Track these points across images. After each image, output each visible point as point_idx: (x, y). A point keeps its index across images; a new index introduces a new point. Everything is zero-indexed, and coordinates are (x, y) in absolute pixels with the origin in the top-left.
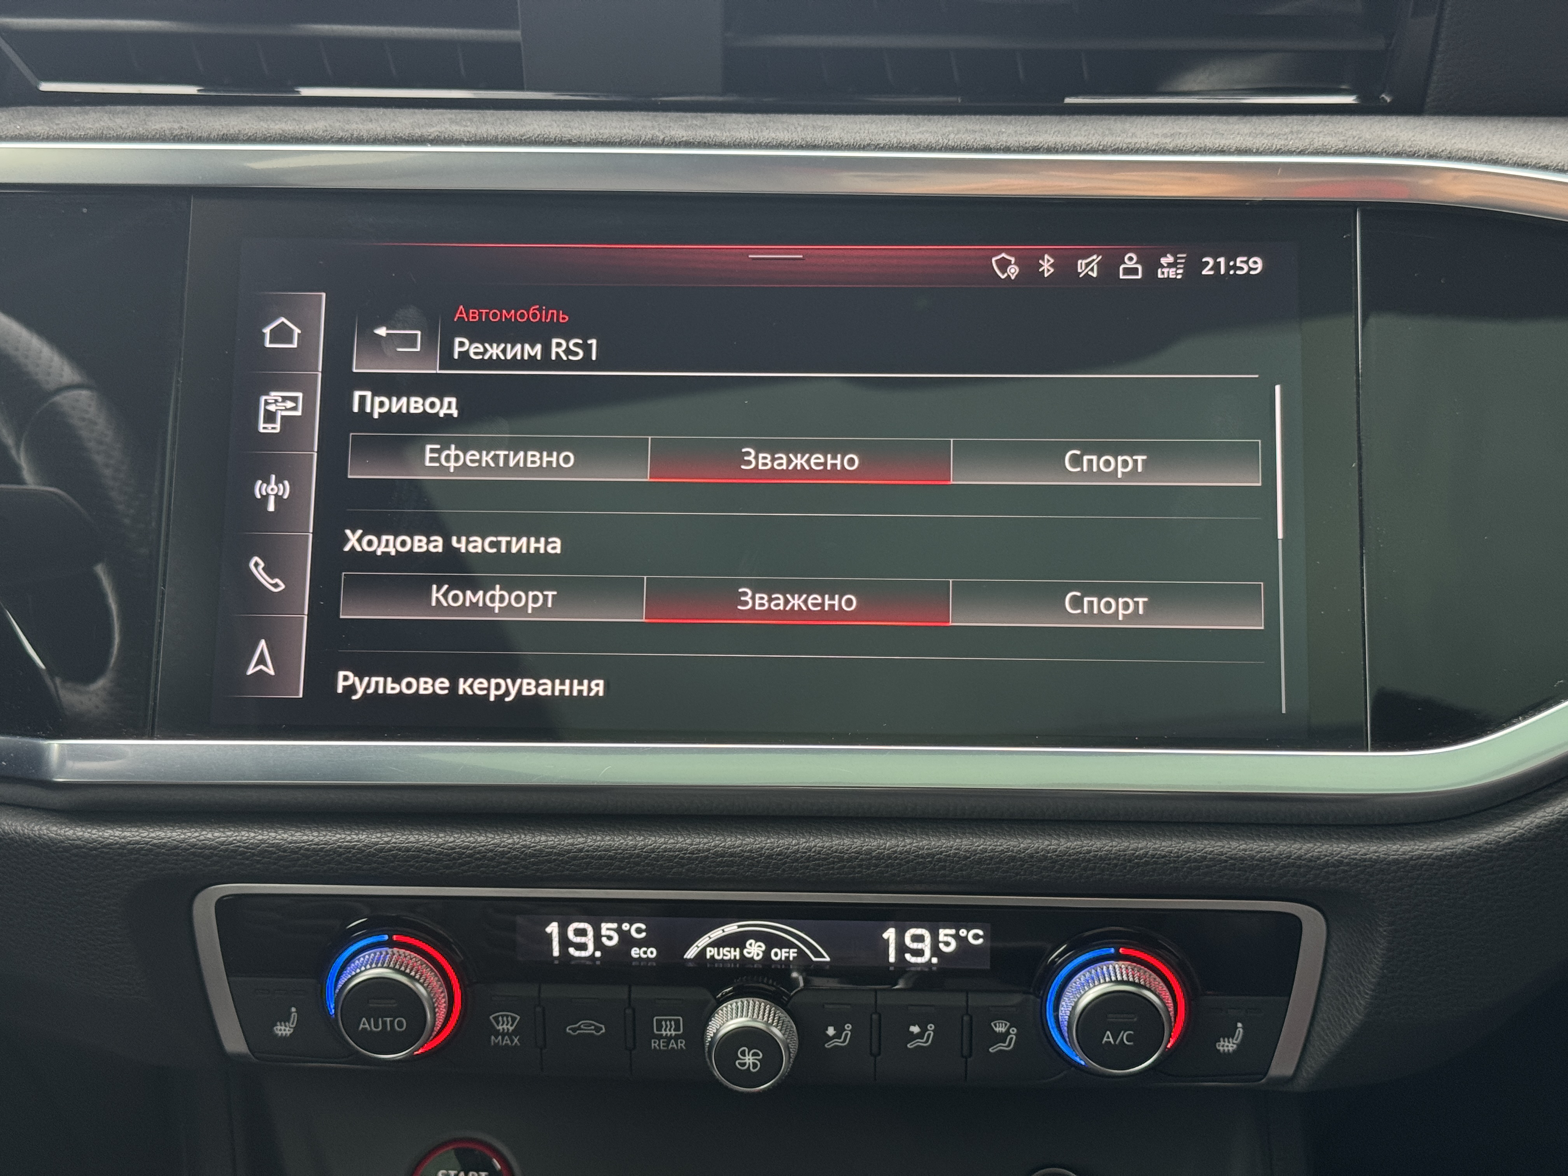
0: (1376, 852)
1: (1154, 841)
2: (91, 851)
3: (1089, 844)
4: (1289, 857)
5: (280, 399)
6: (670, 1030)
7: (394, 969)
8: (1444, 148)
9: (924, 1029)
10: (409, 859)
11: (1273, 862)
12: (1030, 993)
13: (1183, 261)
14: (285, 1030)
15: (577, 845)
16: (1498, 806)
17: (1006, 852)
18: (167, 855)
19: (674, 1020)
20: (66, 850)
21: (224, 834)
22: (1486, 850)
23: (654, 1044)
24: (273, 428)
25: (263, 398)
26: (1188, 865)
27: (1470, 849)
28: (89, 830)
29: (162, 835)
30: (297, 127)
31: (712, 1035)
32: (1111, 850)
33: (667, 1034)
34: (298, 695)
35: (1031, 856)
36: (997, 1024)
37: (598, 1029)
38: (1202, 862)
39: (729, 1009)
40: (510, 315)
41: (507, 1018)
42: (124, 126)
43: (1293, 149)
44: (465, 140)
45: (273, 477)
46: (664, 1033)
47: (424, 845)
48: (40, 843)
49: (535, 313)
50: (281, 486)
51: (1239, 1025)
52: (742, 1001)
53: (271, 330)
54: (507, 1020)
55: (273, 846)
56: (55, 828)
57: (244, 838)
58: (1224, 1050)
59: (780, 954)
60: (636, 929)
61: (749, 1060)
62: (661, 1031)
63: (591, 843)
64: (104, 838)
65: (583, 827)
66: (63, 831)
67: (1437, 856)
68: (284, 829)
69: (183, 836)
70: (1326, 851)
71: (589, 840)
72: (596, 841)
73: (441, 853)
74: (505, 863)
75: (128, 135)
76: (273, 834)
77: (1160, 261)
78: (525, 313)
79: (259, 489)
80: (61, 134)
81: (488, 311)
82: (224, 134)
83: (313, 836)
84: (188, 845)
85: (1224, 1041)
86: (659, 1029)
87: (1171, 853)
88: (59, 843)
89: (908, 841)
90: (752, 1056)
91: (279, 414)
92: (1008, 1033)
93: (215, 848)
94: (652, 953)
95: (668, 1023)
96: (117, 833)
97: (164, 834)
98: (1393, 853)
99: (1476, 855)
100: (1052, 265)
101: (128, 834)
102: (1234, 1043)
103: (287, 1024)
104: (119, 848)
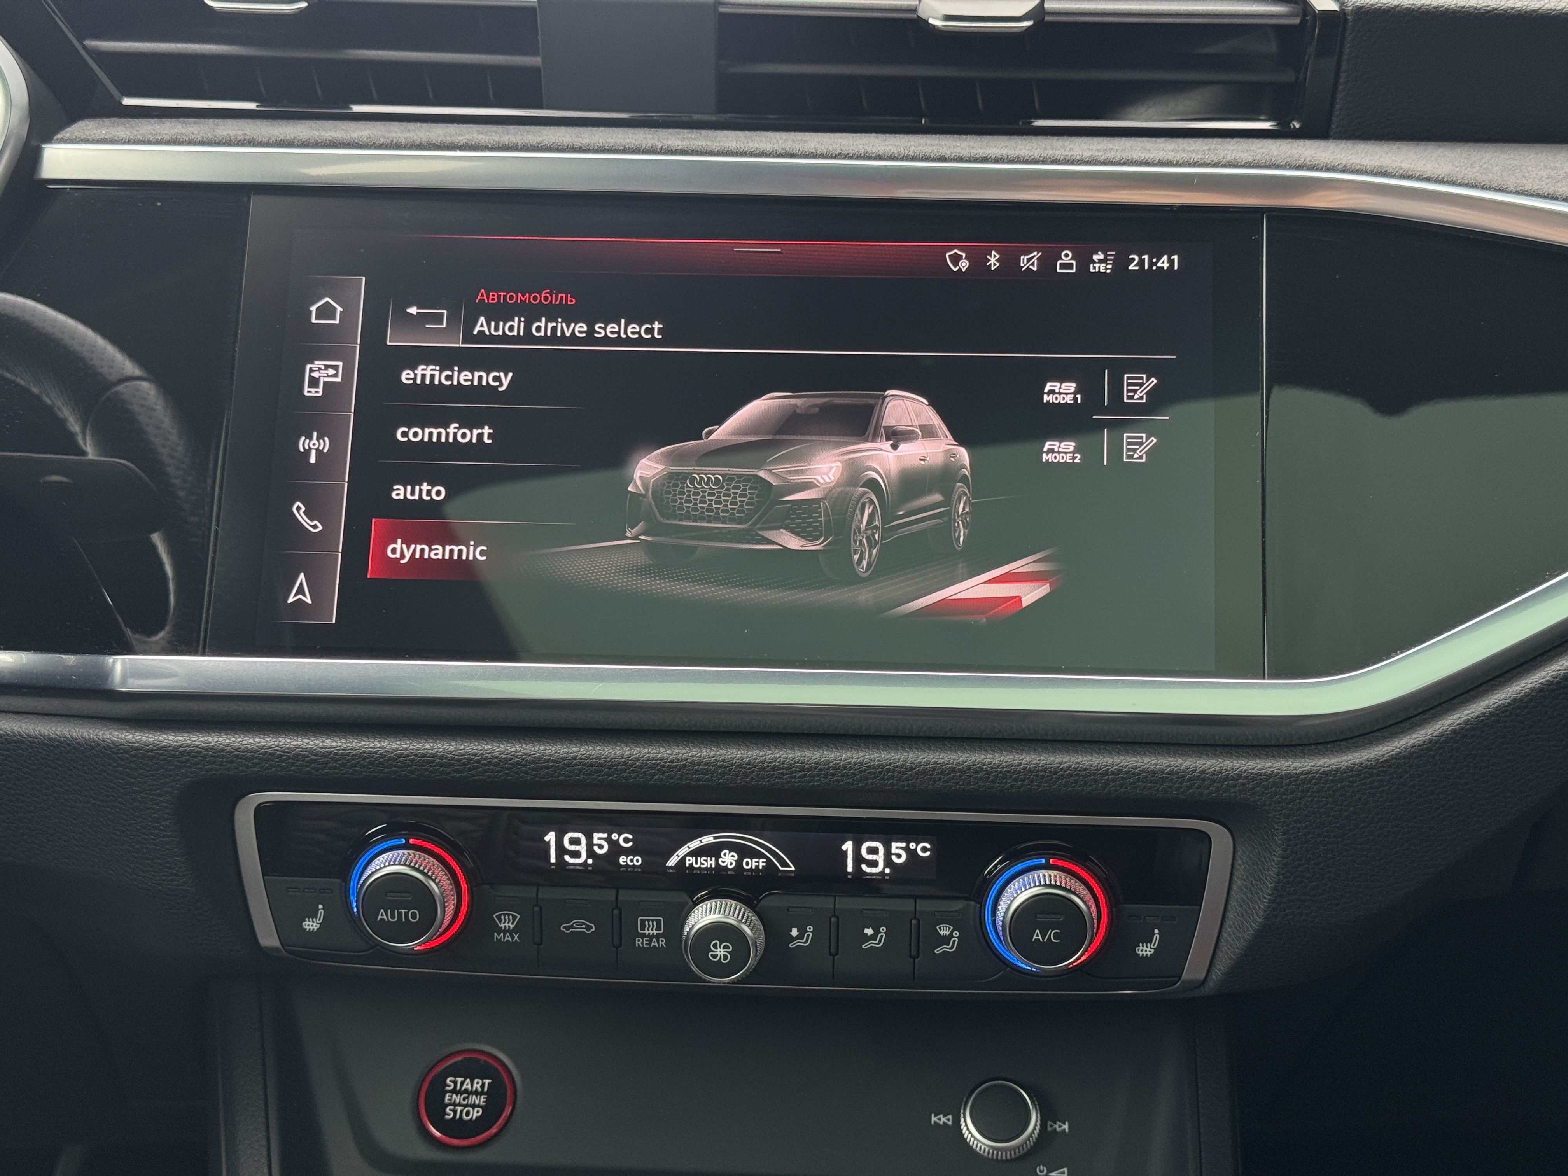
0: (1270, 768)
1: (1077, 757)
2: (149, 752)
3: (1019, 758)
4: (1194, 771)
5: (323, 368)
6: (652, 930)
7: (409, 866)
8: (1340, 163)
9: (877, 932)
10: (424, 764)
11: (1181, 775)
12: (970, 900)
13: (1113, 258)
14: (312, 926)
15: (571, 753)
16: (1378, 730)
17: (947, 764)
18: (214, 757)
19: (656, 920)
20: (126, 752)
21: (264, 739)
22: (1367, 767)
23: (638, 942)
24: (316, 392)
25: (308, 366)
26: (1106, 778)
27: (1352, 766)
28: (147, 735)
29: (210, 739)
30: (345, 135)
31: (688, 930)
32: (1039, 763)
33: (649, 933)
34: (332, 621)
35: (969, 768)
36: (942, 928)
37: (588, 928)
38: (1118, 774)
39: (704, 908)
40: (525, 297)
41: (509, 916)
42: (196, 132)
43: (1209, 162)
44: (490, 146)
45: (315, 434)
46: (647, 932)
47: (437, 751)
48: (104, 746)
49: (547, 297)
50: (321, 441)
51: (1156, 931)
52: (716, 902)
53: (317, 309)
54: (509, 919)
55: (306, 750)
56: (116, 733)
57: (281, 743)
58: (1143, 954)
59: (751, 864)
60: (624, 839)
61: (720, 952)
62: (645, 930)
63: (584, 752)
64: (159, 741)
65: (577, 739)
66: (123, 736)
67: (1324, 771)
68: (315, 737)
69: (228, 741)
70: (1227, 766)
71: (582, 750)
72: (588, 750)
73: (453, 759)
74: (508, 769)
75: (199, 139)
76: (307, 741)
77: (1092, 257)
78: (538, 295)
79: (303, 443)
80: (141, 138)
81: (505, 294)
82: (281, 140)
83: (341, 742)
84: (232, 748)
85: (1143, 946)
86: (643, 928)
87: (1092, 766)
88: (120, 745)
89: (861, 754)
90: (723, 948)
91: (322, 380)
92: (951, 936)
93: (256, 751)
94: (637, 861)
95: (651, 923)
96: (171, 738)
97: (211, 739)
98: (1286, 768)
99: (1359, 771)
100: (997, 260)
101: (180, 738)
102: (1151, 948)
103: (314, 920)
104: (172, 751)
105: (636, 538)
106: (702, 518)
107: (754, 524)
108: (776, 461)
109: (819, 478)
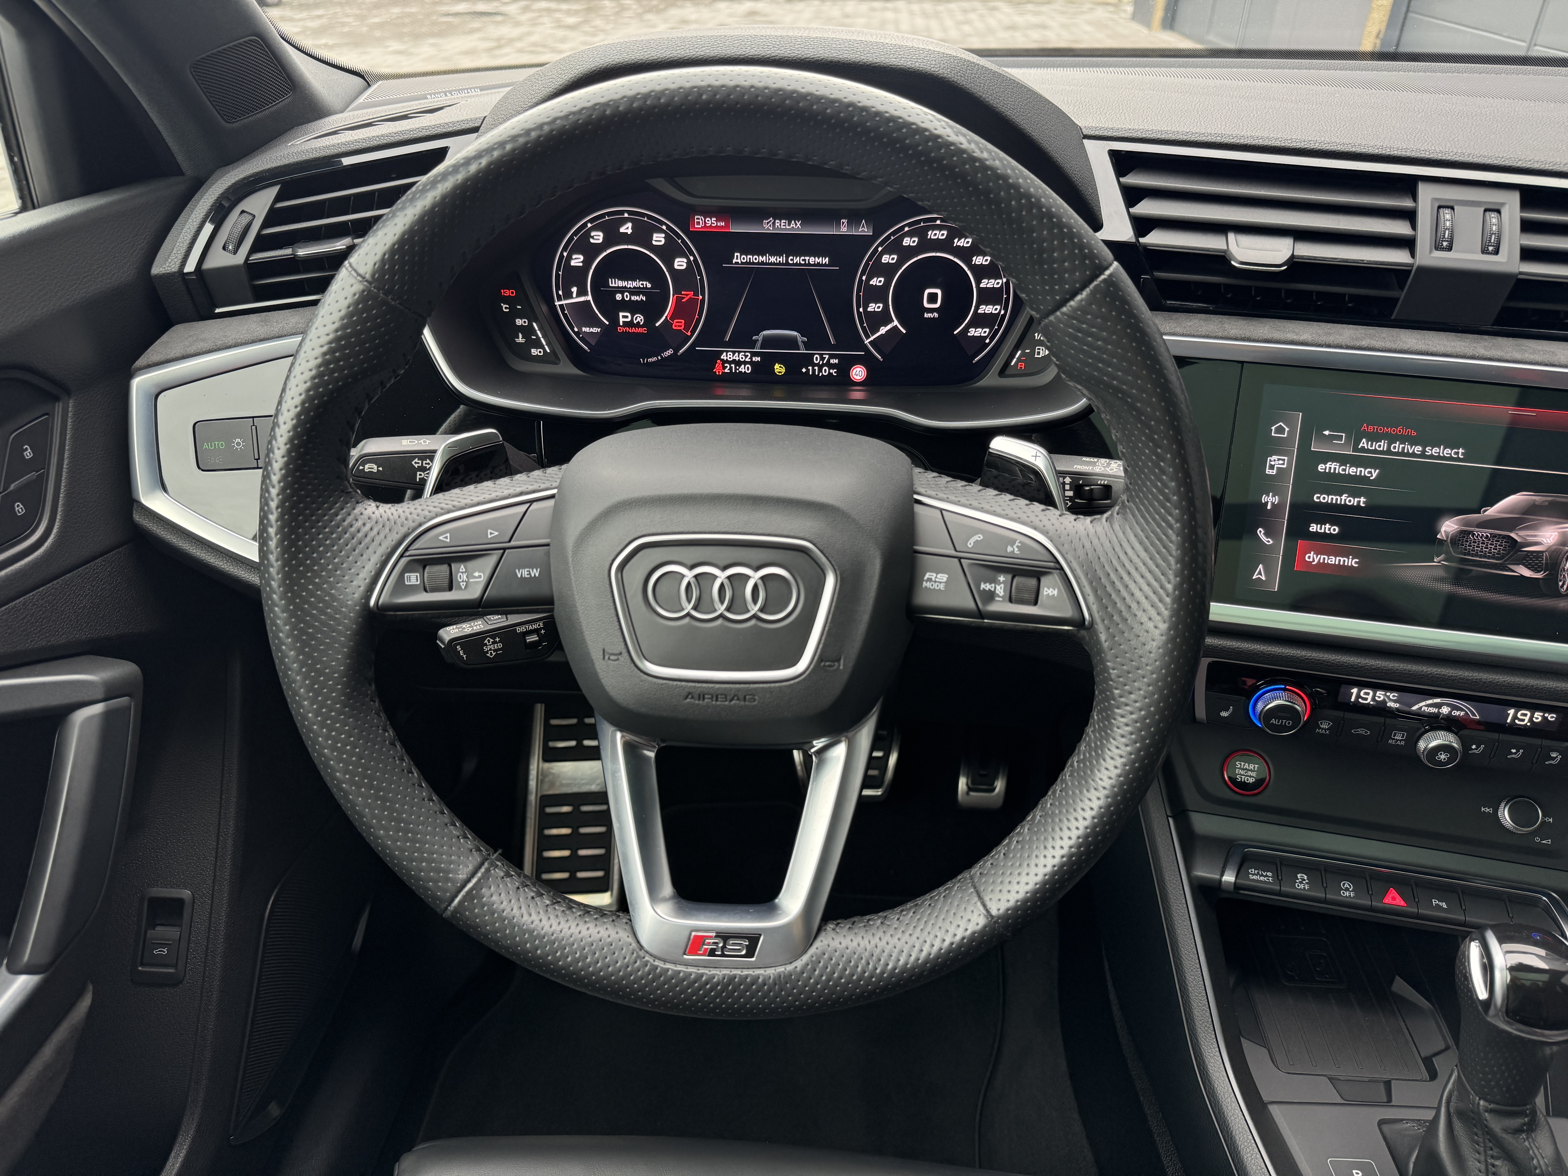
5: (1277, 460)
7: (1285, 700)
9: (1518, 751)
14: (1224, 715)
19: (1404, 734)
24: (1273, 472)
25: (1269, 459)
31: (1422, 747)
33: (1397, 738)
34: (1276, 590)
36: (1553, 753)
37: (1366, 733)
39: (1428, 736)
40: (1389, 430)
45: (1272, 494)
49: (1403, 432)
50: (1274, 498)
52: (1440, 733)
53: (1275, 428)
54: (1326, 724)
59: (1456, 713)
60: (1392, 695)
61: (1443, 757)
62: (1395, 737)
78: (1396, 429)
79: (1264, 499)
81: (1373, 425)
90: (1444, 755)
91: (1276, 466)
92: (1556, 757)
94: (1398, 706)
95: (1399, 734)
103: (1227, 712)
105: (1439, 562)
106: (1477, 555)
107: (1505, 561)
108: (1521, 529)
109: (1544, 540)
